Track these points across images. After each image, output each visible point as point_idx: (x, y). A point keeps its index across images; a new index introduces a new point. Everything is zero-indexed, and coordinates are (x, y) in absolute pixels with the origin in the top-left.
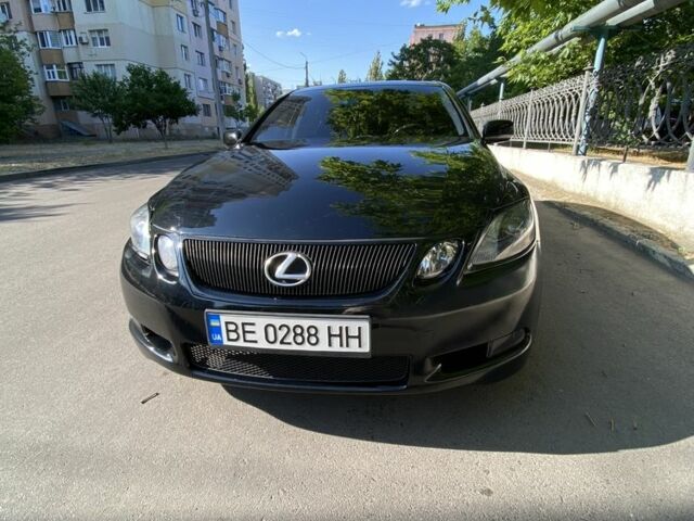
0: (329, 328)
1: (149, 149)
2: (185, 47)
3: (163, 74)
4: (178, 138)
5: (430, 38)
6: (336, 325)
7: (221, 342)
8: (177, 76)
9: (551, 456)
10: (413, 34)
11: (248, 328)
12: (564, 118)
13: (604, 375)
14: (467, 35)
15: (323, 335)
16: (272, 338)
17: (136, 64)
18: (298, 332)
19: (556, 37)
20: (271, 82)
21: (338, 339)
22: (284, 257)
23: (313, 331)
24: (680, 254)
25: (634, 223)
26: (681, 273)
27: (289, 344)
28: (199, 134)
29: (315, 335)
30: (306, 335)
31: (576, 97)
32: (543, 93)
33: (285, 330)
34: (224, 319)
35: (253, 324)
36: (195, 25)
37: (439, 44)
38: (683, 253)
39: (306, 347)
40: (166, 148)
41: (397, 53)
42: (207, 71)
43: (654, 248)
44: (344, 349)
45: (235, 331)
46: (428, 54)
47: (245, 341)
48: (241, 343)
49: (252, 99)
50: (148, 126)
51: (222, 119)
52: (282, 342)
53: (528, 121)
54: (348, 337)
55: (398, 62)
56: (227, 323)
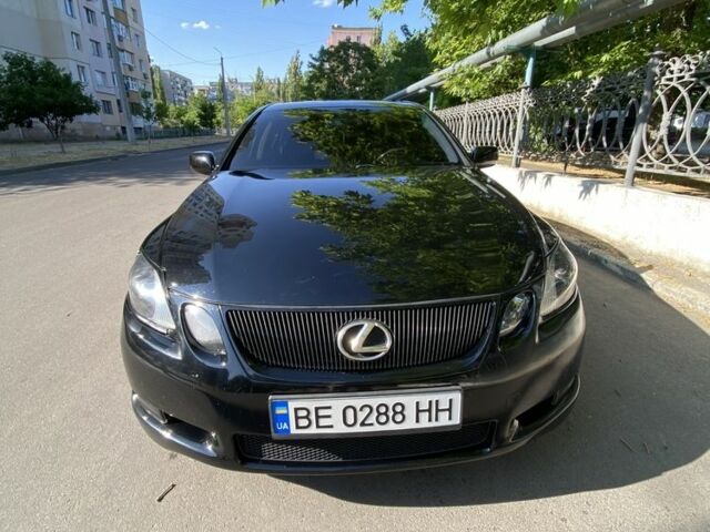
0: (418, 403)
1: (41, 152)
2: (77, 35)
3: (49, 65)
4: (74, 138)
5: (348, 40)
6: (425, 400)
7: (288, 431)
8: (67, 66)
9: (611, 490)
10: (331, 35)
11: (321, 413)
12: (502, 132)
13: (618, 394)
14: (385, 39)
15: (411, 412)
16: (350, 420)
17: (15, 52)
18: (382, 412)
19: (488, 53)
20: (181, 77)
21: (427, 413)
22: (359, 328)
23: (399, 409)
24: (629, 263)
25: (579, 233)
26: (635, 281)
27: (372, 424)
28: (99, 135)
29: (401, 413)
30: (391, 414)
31: (513, 112)
32: (480, 106)
33: (368, 410)
34: (292, 405)
35: (329, 408)
36: (87, 10)
37: (357, 47)
38: (633, 261)
39: (391, 426)
40: (64, 152)
41: (316, 55)
42: (106, 63)
43: (605, 257)
44: (434, 424)
45: (307, 417)
46: (348, 55)
47: (318, 426)
48: (313, 430)
49: (158, 95)
50: (34, 125)
51: (130, 119)
52: (363, 424)
53: (465, 132)
54: (438, 410)
55: (317, 64)
56: (296, 410)
